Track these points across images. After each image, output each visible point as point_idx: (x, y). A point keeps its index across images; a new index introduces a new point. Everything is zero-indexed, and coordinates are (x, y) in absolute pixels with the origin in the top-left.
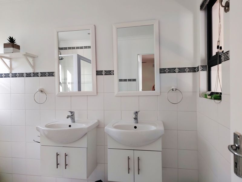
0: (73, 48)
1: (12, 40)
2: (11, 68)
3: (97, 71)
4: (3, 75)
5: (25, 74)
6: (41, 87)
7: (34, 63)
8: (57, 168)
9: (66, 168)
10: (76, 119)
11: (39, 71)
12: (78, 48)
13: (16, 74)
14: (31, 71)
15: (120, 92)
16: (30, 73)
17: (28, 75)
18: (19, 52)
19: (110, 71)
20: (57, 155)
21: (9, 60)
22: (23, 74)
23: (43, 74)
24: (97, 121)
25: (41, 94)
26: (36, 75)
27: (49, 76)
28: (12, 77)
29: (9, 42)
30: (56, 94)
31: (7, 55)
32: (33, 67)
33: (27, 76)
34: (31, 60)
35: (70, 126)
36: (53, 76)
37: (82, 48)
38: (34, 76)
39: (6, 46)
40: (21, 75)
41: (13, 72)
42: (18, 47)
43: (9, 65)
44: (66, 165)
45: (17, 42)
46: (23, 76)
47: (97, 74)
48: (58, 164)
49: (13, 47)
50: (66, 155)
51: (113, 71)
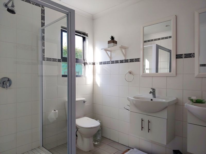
0: (152, 40)
1: (112, 38)
2: (111, 58)
3: (176, 55)
4: (106, 63)
5: (119, 61)
6: (130, 70)
7: (126, 53)
8: (142, 130)
9: (149, 132)
10: (156, 95)
11: (129, 58)
12: (155, 40)
13: (114, 61)
14: (123, 58)
15: (200, 74)
16: (123, 60)
17: (122, 62)
18: (116, 46)
19: (191, 54)
20: (142, 120)
21: (110, 52)
22: (118, 61)
23: (132, 61)
24: (176, 99)
25: (130, 75)
26: (126, 61)
27: (136, 61)
28: (112, 63)
29: (111, 40)
30: (141, 75)
31: (109, 49)
32: (125, 55)
33: (120, 63)
34: (123, 50)
35: (152, 100)
36: (139, 61)
37: (159, 39)
38: (125, 62)
39: (109, 42)
40: (117, 62)
41: (112, 60)
42: (116, 42)
43: (110, 56)
44: (149, 130)
45: (116, 39)
46: (118, 63)
47: (177, 58)
48: (142, 128)
49: (113, 43)
50: (149, 122)
51: (194, 54)
